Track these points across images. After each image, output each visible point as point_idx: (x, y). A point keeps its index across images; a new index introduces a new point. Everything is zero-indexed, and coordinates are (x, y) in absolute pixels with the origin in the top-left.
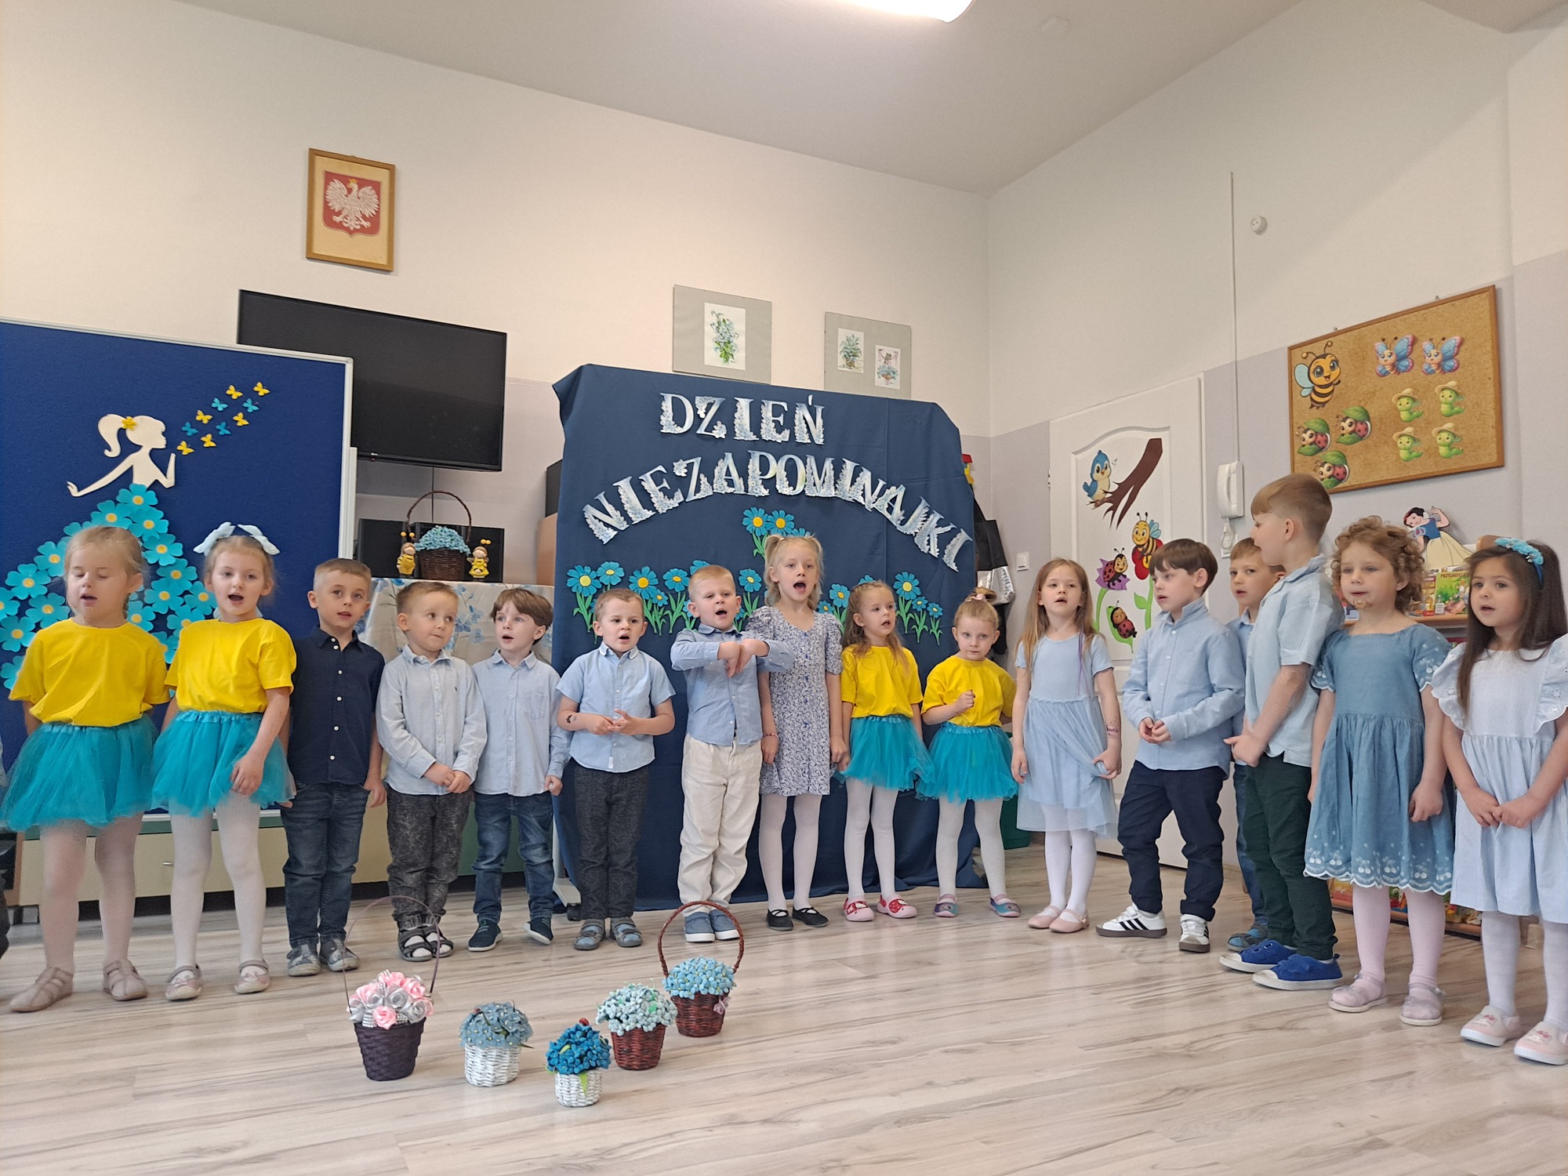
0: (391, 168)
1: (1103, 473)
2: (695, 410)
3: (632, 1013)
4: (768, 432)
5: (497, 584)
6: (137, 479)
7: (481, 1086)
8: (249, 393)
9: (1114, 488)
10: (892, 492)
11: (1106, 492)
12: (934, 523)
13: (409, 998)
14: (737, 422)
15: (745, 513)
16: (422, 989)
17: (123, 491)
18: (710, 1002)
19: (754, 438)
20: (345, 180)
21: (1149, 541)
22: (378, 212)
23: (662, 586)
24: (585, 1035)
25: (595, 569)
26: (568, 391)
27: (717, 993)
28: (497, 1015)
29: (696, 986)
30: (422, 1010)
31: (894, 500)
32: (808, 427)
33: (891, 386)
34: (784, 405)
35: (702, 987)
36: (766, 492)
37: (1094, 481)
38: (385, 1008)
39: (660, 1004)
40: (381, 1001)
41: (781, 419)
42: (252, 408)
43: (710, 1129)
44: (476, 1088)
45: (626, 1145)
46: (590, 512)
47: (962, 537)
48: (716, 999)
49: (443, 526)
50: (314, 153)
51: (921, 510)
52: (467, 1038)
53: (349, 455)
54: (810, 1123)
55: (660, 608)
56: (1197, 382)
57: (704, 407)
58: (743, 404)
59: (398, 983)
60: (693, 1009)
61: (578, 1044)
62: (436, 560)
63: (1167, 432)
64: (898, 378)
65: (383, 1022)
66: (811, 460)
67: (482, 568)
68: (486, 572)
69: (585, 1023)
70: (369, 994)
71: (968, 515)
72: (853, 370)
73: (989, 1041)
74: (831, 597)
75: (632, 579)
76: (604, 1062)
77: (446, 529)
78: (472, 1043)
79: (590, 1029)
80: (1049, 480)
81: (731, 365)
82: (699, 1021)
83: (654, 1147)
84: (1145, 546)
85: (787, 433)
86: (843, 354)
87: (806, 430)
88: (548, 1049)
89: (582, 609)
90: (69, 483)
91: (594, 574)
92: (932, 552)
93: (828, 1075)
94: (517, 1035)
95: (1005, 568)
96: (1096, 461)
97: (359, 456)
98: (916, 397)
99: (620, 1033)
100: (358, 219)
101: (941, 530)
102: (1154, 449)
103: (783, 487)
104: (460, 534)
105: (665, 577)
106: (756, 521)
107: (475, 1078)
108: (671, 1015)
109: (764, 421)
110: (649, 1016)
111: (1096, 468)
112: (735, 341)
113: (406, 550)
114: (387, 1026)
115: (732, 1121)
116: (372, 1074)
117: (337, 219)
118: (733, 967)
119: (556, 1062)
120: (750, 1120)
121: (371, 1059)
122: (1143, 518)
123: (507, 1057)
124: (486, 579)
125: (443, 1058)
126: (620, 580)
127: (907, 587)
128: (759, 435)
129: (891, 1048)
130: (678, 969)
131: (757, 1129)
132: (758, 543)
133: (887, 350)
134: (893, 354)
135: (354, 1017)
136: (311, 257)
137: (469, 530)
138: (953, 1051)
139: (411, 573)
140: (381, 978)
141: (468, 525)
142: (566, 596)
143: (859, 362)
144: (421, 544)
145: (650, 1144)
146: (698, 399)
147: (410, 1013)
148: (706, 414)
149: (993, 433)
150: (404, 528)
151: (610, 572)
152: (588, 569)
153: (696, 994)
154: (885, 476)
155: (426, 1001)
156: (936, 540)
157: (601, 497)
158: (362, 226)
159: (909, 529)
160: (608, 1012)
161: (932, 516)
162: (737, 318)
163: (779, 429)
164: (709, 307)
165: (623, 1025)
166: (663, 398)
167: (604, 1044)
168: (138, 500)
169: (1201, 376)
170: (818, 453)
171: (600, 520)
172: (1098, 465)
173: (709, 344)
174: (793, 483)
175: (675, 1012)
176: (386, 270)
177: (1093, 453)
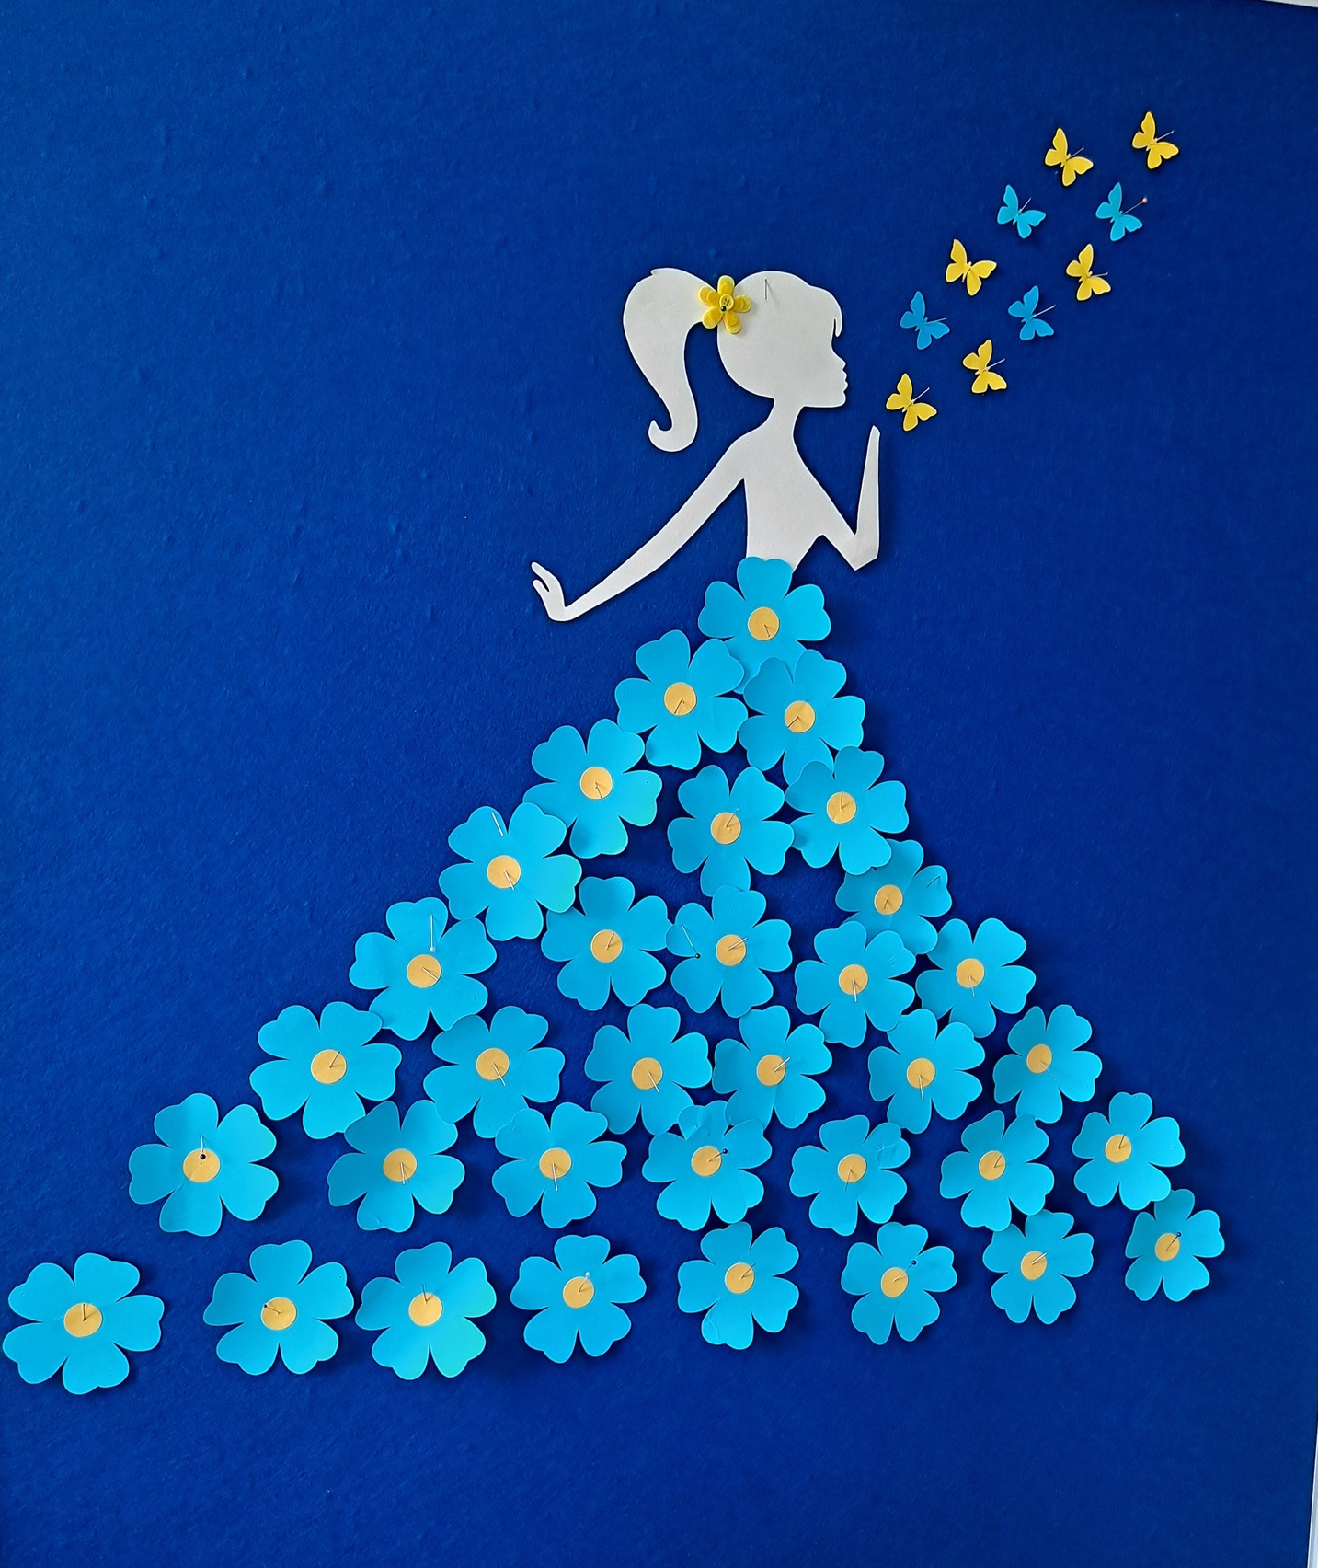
6: (759, 545)
17: (715, 593)
90: (536, 567)
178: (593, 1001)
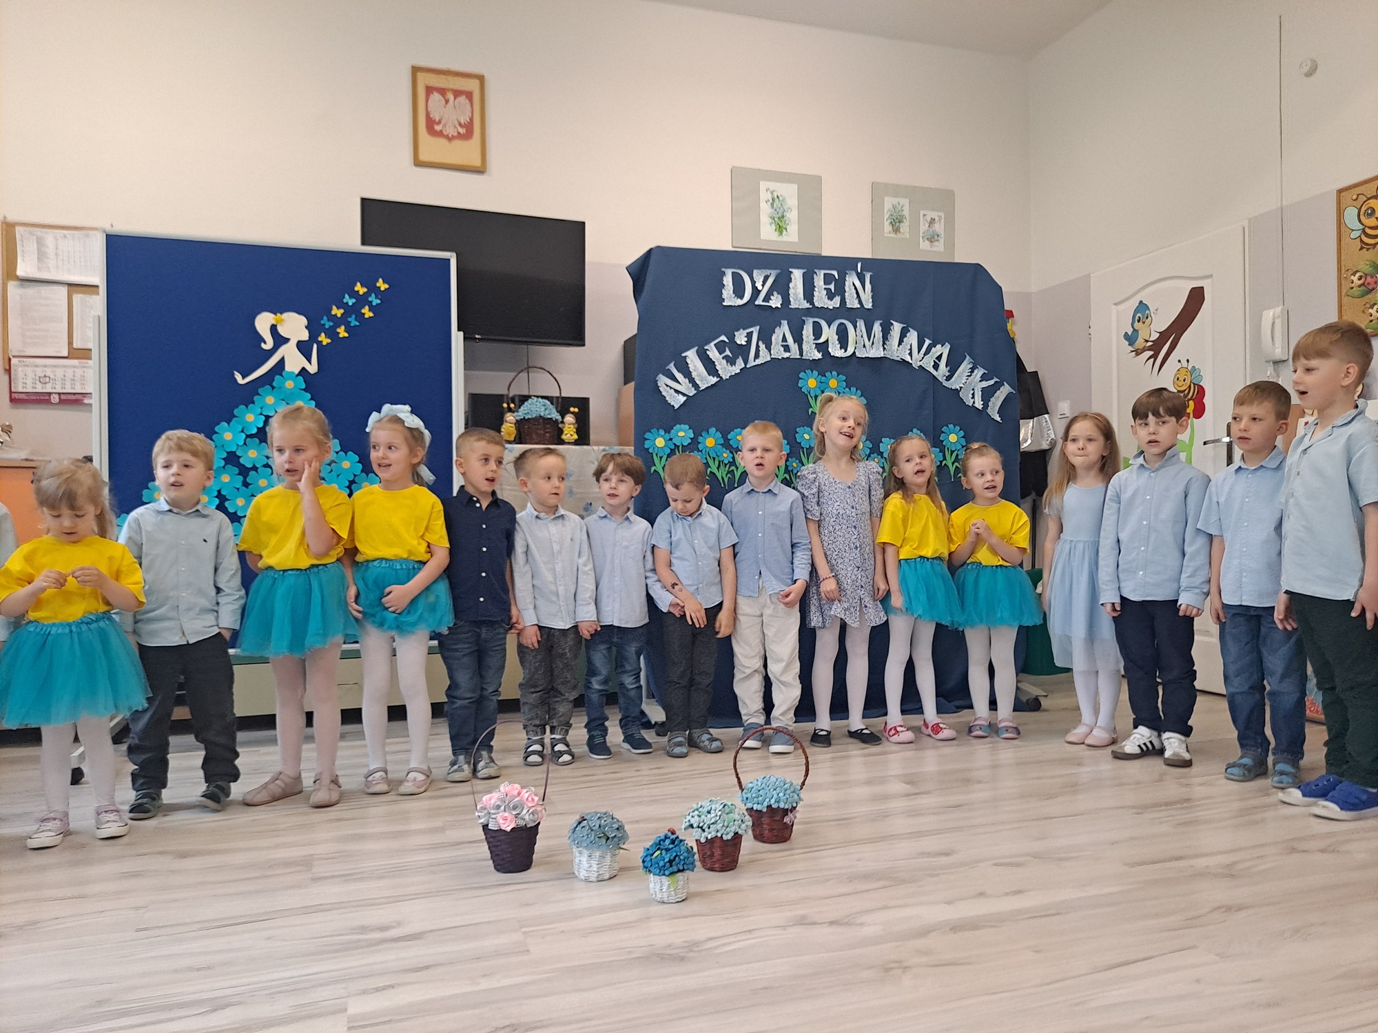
0: (481, 78)
1: (1144, 323)
2: (753, 283)
3: (713, 824)
4: (821, 299)
5: (585, 447)
6: (288, 368)
7: (587, 880)
8: (373, 289)
9: (1155, 336)
10: (938, 350)
11: (1147, 341)
12: (978, 377)
13: (526, 806)
14: (791, 291)
15: (800, 376)
16: (536, 799)
17: (277, 378)
18: (781, 813)
19: (808, 305)
20: (442, 92)
21: (1190, 386)
22: (471, 119)
23: (727, 445)
24: (673, 842)
25: (668, 431)
26: (640, 272)
27: (786, 807)
28: (598, 822)
29: (767, 800)
30: (536, 816)
31: (939, 358)
32: (857, 293)
33: (935, 249)
34: (835, 273)
35: (773, 801)
36: (818, 356)
37: (1135, 330)
38: (506, 814)
39: (737, 817)
40: (503, 808)
41: (832, 287)
42: (376, 302)
43: (784, 927)
44: (583, 883)
45: (711, 939)
46: (663, 380)
47: (1006, 389)
48: (785, 812)
49: (538, 397)
50: (415, 70)
51: (965, 366)
52: (574, 841)
53: (457, 338)
54: (873, 926)
55: (726, 465)
56: (1242, 230)
57: (761, 279)
58: (797, 275)
59: (517, 792)
60: (765, 820)
61: (667, 850)
62: (534, 427)
63: (1209, 281)
64: (942, 241)
65: (505, 826)
66: (861, 324)
67: (572, 433)
68: (576, 437)
69: (673, 833)
70: (492, 801)
71: (1012, 367)
72: (899, 235)
73: (1037, 856)
74: (881, 450)
75: (700, 439)
76: (691, 866)
77: (540, 399)
78: (579, 845)
79: (677, 838)
80: (1091, 331)
81: (785, 238)
82: (771, 830)
83: (734, 942)
84: (1186, 392)
85: (837, 299)
86: (889, 221)
87: (855, 296)
88: (642, 854)
89: (659, 467)
90: (236, 373)
91: (668, 436)
92: (976, 405)
93: (887, 883)
94: (616, 840)
95: (1046, 416)
96: (1136, 312)
97: (465, 338)
98: (958, 259)
99: (703, 840)
100: (455, 127)
101: (985, 384)
102: (1196, 298)
103: (836, 351)
104: (552, 403)
105: (729, 437)
106: (810, 382)
107: (583, 874)
108: (747, 826)
109: (816, 289)
110: (727, 827)
111: (1137, 318)
112: (788, 215)
113: (508, 419)
114: (508, 829)
115: (802, 921)
116: (499, 867)
117: (438, 128)
118: (800, 784)
119: (649, 865)
120: (820, 922)
121: (497, 855)
122: (1185, 364)
123: (608, 858)
124: (576, 443)
125: (556, 855)
126: (690, 441)
127: (953, 438)
128: (812, 303)
129: (944, 860)
130: (751, 785)
131: (826, 930)
132: (812, 402)
133: (931, 215)
134: (937, 219)
135: (482, 821)
136: (418, 163)
137: (560, 400)
138: (1002, 865)
139: (512, 439)
140: (502, 788)
141: (558, 395)
142: (646, 455)
143: (905, 227)
144: (520, 414)
145: (732, 939)
146: (755, 272)
147: (527, 819)
148: (763, 286)
149: (1034, 289)
150: (505, 400)
151: (681, 434)
152: (662, 432)
153: (767, 807)
154: (931, 334)
155: (539, 808)
156: (980, 393)
157: (672, 367)
158: (459, 133)
159: (954, 384)
160: (692, 822)
161: (976, 371)
162: (789, 192)
163: (830, 296)
164: (764, 185)
165: (706, 833)
166: (724, 273)
167: (689, 851)
168: (289, 384)
169: (1246, 224)
170: (868, 317)
171: (671, 388)
172: (1139, 315)
173: (765, 219)
174: (844, 343)
175: (750, 823)
176: (480, 171)
177: (1134, 303)
178: (249, 465)
